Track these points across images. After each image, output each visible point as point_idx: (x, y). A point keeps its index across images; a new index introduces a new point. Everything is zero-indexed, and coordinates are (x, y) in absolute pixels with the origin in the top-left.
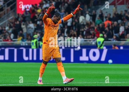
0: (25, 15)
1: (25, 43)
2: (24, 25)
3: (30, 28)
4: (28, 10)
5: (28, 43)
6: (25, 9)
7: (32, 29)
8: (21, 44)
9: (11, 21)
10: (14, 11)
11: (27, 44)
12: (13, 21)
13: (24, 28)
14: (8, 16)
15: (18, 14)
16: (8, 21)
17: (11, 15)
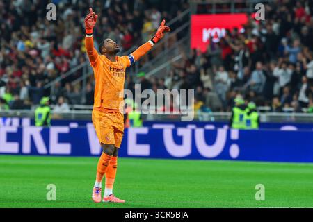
0: (210, 52)
1: (210, 116)
2: (206, 74)
3: (220, 81)
4: (216, 40)
5: (214, 116)
6: (211, 38)
7: (225, 83)
8: (200, 119)
9: (177, 64)
10: (185, 43)
11: (213, 119)
12: (182, 64)
13: (206, 81)
14: (172, 54)
15: (195, 50)
16: (171, 65)
17: (177, 51)
